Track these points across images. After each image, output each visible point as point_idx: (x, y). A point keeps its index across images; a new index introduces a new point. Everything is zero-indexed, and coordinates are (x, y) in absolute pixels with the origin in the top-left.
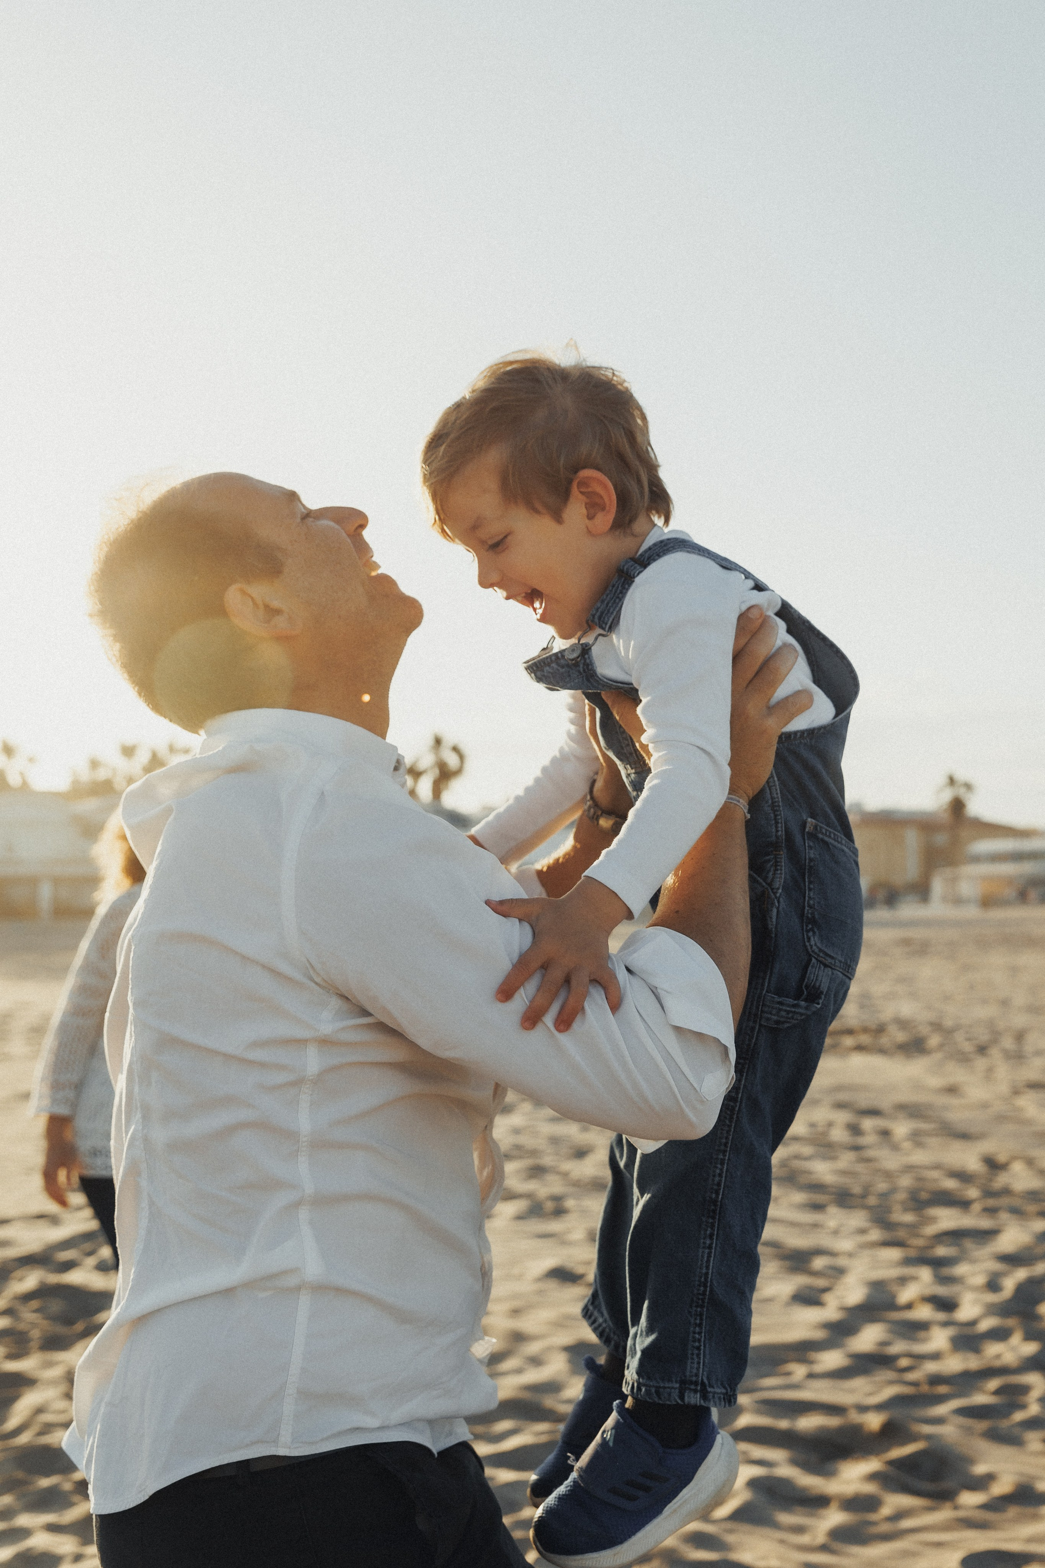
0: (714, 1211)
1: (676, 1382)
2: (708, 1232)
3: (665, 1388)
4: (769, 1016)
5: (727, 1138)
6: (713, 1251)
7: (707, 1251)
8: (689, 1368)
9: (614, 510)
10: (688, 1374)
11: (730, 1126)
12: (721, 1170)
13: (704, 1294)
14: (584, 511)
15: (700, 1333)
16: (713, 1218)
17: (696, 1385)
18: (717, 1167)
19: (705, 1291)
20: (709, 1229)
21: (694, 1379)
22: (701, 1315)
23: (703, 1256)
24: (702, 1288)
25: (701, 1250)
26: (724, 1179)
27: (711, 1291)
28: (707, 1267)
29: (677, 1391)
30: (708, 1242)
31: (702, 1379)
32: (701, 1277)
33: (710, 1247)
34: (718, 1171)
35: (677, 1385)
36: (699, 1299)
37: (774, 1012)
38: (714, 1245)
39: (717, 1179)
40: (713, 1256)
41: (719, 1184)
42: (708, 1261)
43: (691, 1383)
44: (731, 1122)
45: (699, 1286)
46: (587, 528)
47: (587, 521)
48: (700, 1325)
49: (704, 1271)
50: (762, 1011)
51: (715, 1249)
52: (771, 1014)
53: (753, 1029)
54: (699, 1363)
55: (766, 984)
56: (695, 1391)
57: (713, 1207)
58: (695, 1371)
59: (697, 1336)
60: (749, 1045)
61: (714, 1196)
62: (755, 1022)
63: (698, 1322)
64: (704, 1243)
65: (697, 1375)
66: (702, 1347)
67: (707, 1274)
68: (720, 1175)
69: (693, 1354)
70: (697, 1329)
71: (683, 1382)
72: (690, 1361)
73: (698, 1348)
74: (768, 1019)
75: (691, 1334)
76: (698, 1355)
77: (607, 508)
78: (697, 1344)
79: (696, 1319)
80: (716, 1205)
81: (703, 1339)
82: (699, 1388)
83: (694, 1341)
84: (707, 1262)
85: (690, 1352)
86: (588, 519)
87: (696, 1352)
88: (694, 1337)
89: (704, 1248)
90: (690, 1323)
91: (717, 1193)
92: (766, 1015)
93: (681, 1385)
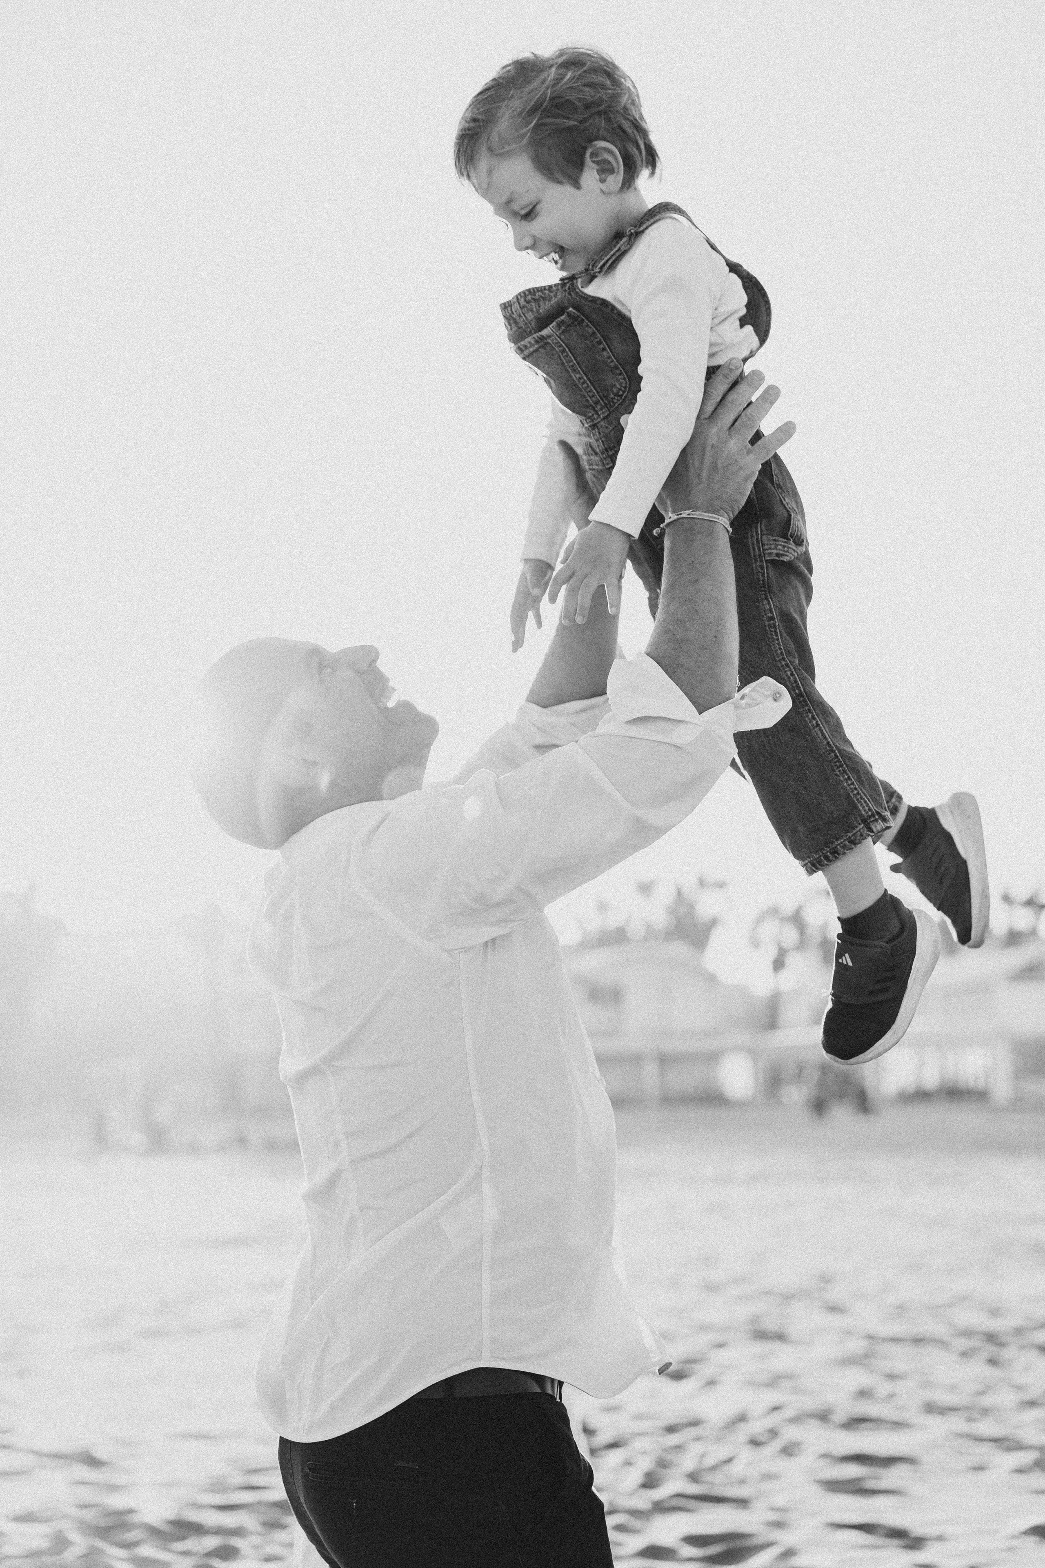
0: (805, 701)
1: (860, 824)
2: (810, 716)
3: (854, 835)
4: (770, 551)
5: (780, 649)
6: (821, 725)
7: (817, 729)
8: (861, 808)
9: (622, 172)
10: (864, 813)
11: (778, 640)
12: (790, 670)
13: (836, 756)
14: (598, 177)
15: (853, 784)
16: (807, 705)
17: (873, 815)
18: (786, 671)
19: (836, 755)
20: (809, 714)
21: (870, 813)
22: (845, 771)
23: (817, 734)
24: (832, 754)
25: (813, 731)
26: (796, 675)
27: (839, 751)
28: (825, 738)
29: (865, 829)
30: (814, 722)
31: (875, 810)
32: (826, 748)
33: (818, 725)
34: (789, 673)
35: (863, 825)
36: (836, 762)
37: (773, 546)
38: (819, 721)
39: (792, 678)
40: (823, 728)
41: (796, 681)
42: (823, 734)
43: (870, 817)
44: (777, 636)
45: (830, 754)
46: (602, 190)
47: (600, 185)
48: (849, 778)
49: (825, 743)
50: (764, 550)
51: (822, 723)
52: (771, 549)
53: (762, 568)
54: (866, 802)
55: (759, 530)
56: (876, 820)
57: (802, 699)
58: (867, 808)
59: (852, 786)
60: (763, 581)
61: (797, 691)
62: (761, 561)
63: (846, 777)
64: (813, 725)
65: (870, 810)
66: (860, 792)
67: (828, 743)
68: (792, 675)
69: (858, 800)
70: (849, 782)
71: (864, 821)
72: (859, 804)
73: (858, 794)
74: (770, 554)
75: (848, 788)
76: (861, 798)
77: (616, 171)
78: (856, 792)
79: (843, 777)
80: (803, 696)
81: (857, 787)
82: (877, 817)
83: (853, 791)
84: (822, 736)
85: (855, 799)
86: (602, 183)
87: (858, 797)
88: (851, 788)
89: (814, 728)
90: (842, 781)
91: (799, 688)
92: (767, 552)
93: (864, 824)
